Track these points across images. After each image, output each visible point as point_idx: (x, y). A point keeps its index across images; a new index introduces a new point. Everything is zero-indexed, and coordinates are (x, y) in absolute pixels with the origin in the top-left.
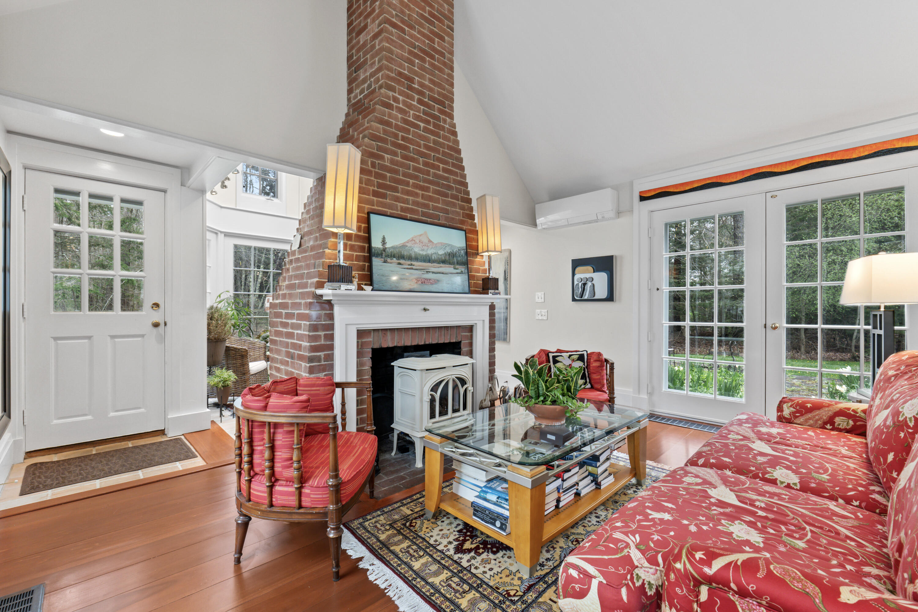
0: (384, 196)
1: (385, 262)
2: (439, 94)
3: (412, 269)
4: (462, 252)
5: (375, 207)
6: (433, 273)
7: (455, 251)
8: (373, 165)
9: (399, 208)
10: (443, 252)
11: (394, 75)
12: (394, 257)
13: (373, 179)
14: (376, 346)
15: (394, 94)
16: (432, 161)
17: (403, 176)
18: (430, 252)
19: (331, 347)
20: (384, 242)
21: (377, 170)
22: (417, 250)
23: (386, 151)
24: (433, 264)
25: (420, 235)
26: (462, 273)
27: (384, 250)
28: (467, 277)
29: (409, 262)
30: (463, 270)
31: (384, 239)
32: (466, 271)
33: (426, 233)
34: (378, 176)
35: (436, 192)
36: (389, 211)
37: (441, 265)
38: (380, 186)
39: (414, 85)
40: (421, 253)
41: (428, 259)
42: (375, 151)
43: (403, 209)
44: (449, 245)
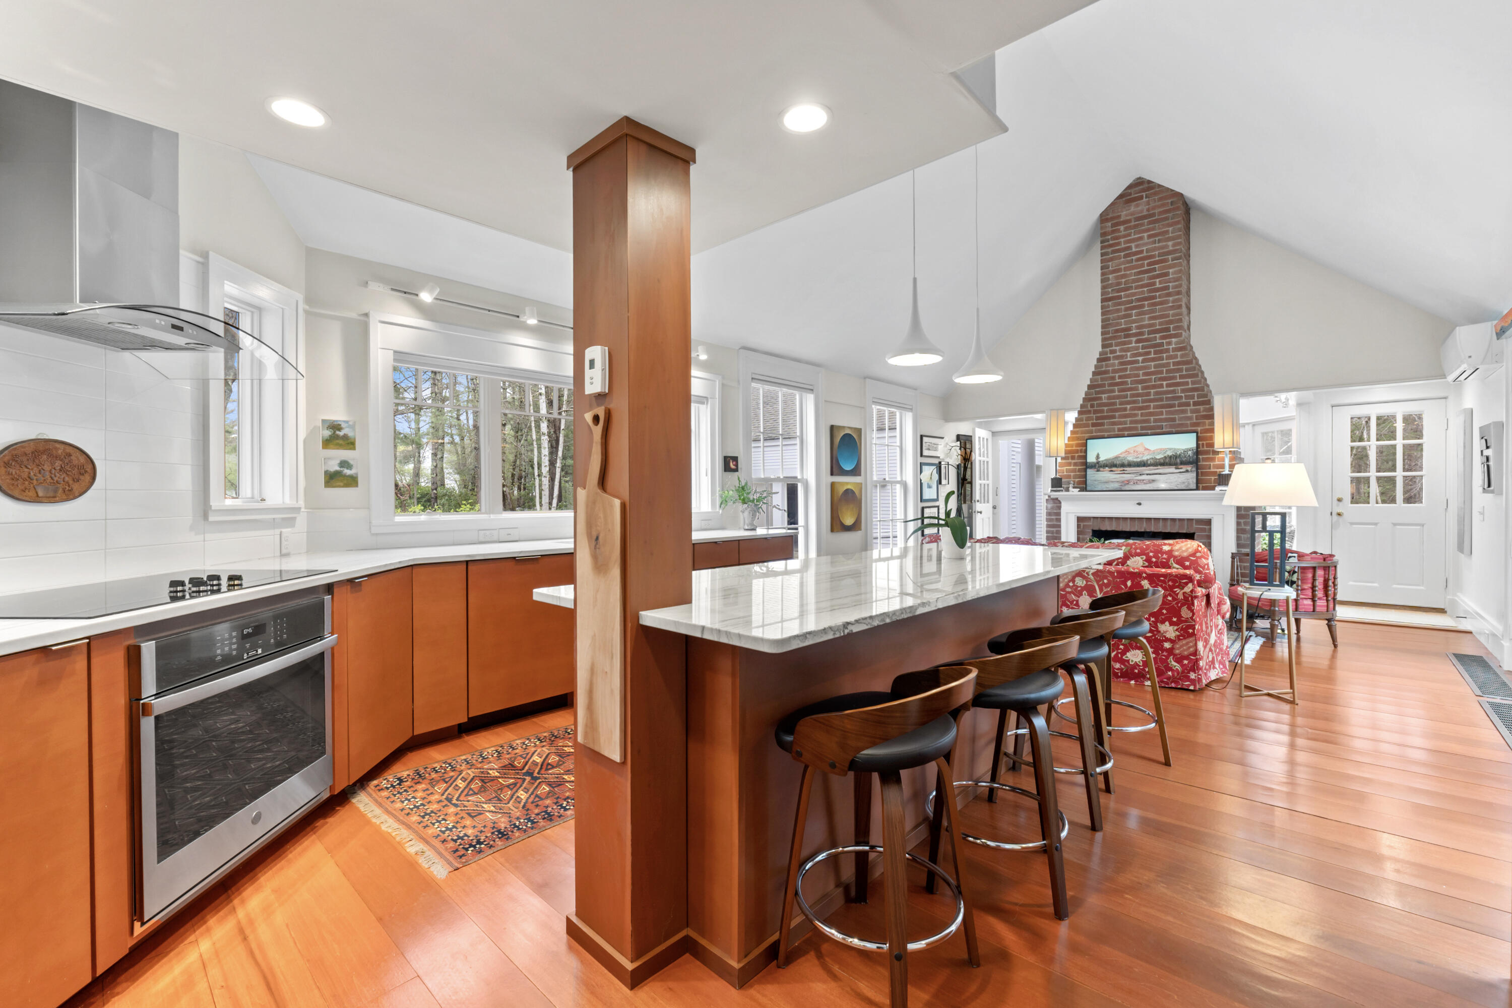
0: (1102, 424)
1: (1098, 471)
2: (1160, 324)
3: (1124, 473)
4: (1190, 453)
5: (1094, 434)
6: (1147, 474)
7: (1178, 453)
8: (1092, 406)
9: (1116, 429)
10: (1163, 456)
11: (1111, 335)
12: (1107, 466)
13: (1092, 415)
14: (1096, 528)
15: (1111, 349)
16: (1153, 383)
17: (1120, 405)
18: (1145, 458)
19: (1059, 526)
20: (1098, 457)
21: (1095, 408)
22: (1131, 458)
23: (1103, 392)
24: (1148, 468)
25: (1135, 447)
26: (1187, 471)
27: (1098, 463)
28: (1195, 474)
29: (1122, 469)
30: (1189, 469)
31: (1098, 454)
32: (1194, 469)
33: (1142, 444)
34: (1095, 412)
35: (1155, 407)
36: (1106, 434)
37: (1159, 467)
38: (1098, 418)
39: (1131, 332)
40: (1135, 460)
41: (1143, 464)
42: (1094, 396)
43: (1119, 430)
44: (1170, 449)
